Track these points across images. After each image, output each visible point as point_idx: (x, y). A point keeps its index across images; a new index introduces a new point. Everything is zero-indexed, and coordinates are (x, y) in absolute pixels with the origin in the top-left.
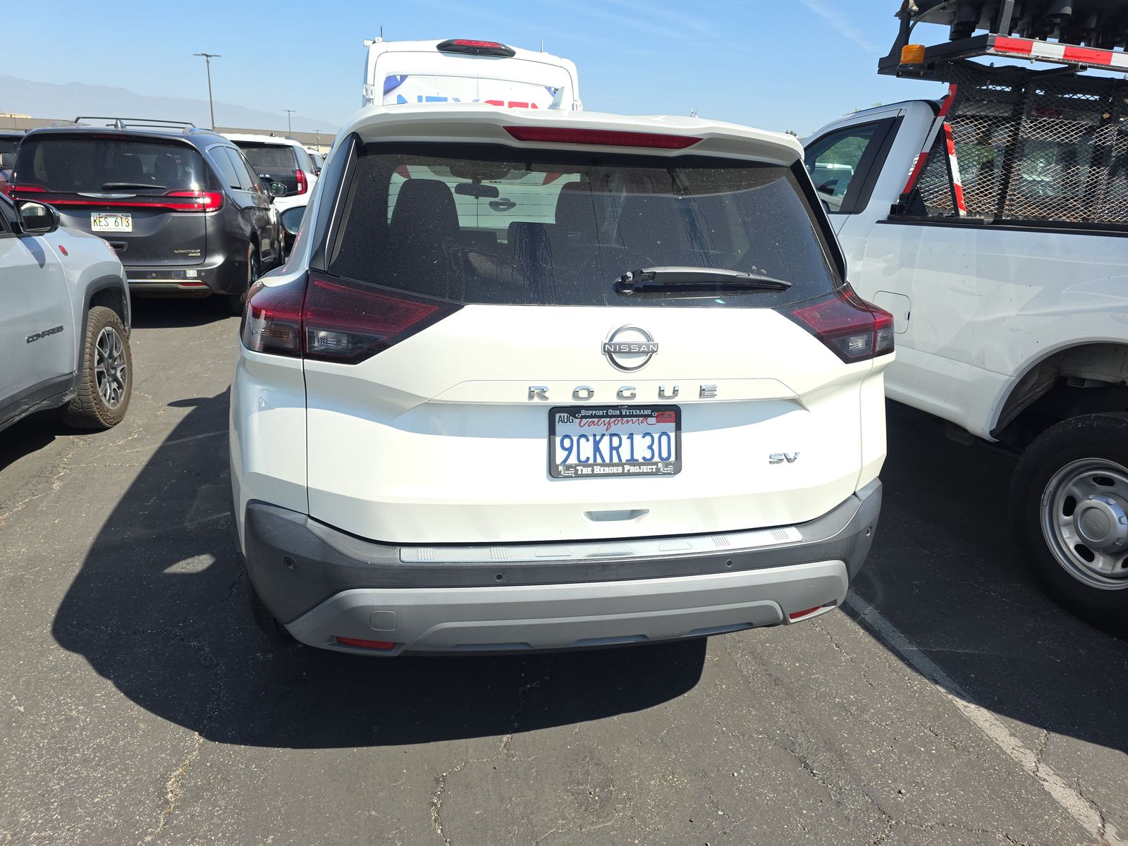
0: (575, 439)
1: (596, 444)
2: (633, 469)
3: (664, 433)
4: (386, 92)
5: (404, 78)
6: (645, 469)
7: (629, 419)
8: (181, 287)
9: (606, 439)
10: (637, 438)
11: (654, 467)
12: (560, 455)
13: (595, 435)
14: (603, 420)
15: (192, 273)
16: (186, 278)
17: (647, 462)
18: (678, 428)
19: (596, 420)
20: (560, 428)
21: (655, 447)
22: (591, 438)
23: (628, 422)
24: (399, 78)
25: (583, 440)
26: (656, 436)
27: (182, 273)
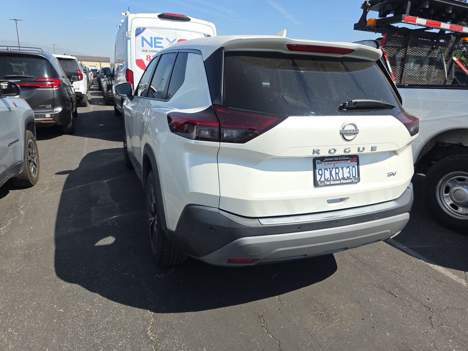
0: (323, 170)
1: (331, 172)
2: (344, 181)
3: (354, 166)
4: (137, 35)
5: (144, 29)
6: (348, 181)
7: (342, 161)
8: (43, 122)
9: (334, 170)
10: (344, 169)
11: (351, 180)
12: (318, 177)
13: (330, 169)
14: (332, 162)
15: (48, 115)
16: (45, 118)
17: (348, 178)
18: (358, 164)
19: (330, 162)
20: (318, 166)
21: (351, 172)
22: (329, 170)
23: (341, 162)
24: (142, 29)
25: (326, 171)
26: (351, 168)
27: (43, 115)
